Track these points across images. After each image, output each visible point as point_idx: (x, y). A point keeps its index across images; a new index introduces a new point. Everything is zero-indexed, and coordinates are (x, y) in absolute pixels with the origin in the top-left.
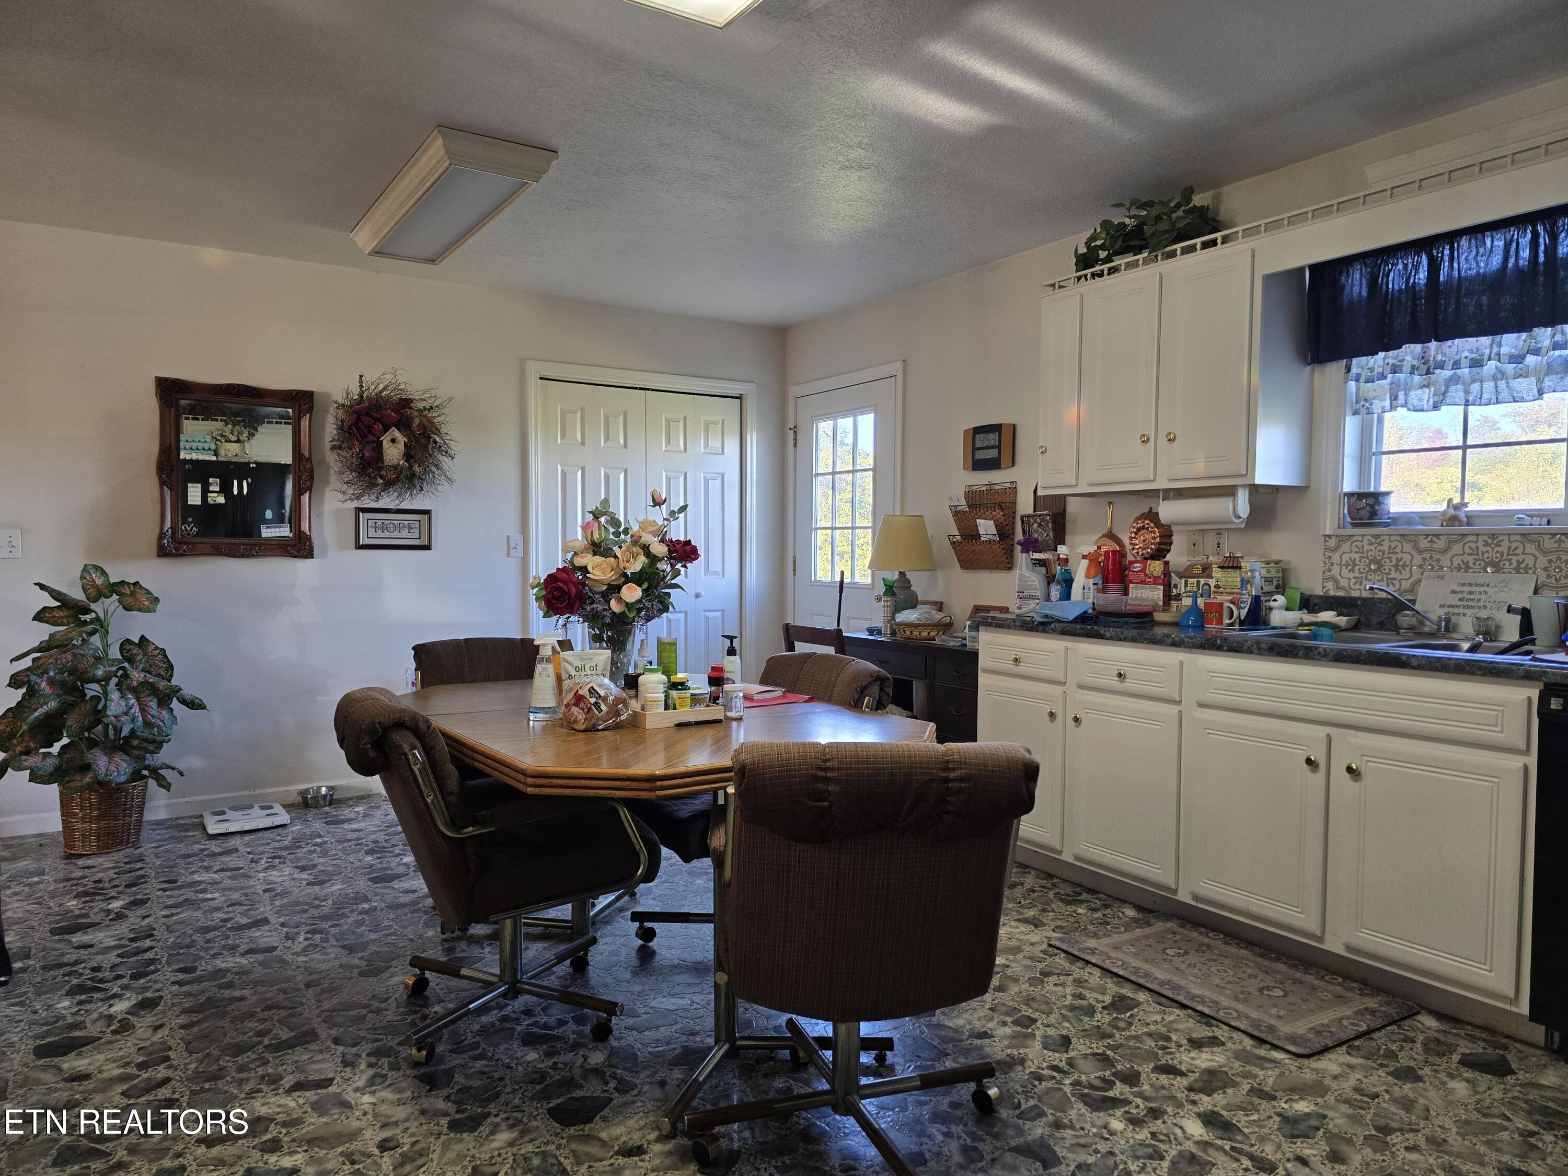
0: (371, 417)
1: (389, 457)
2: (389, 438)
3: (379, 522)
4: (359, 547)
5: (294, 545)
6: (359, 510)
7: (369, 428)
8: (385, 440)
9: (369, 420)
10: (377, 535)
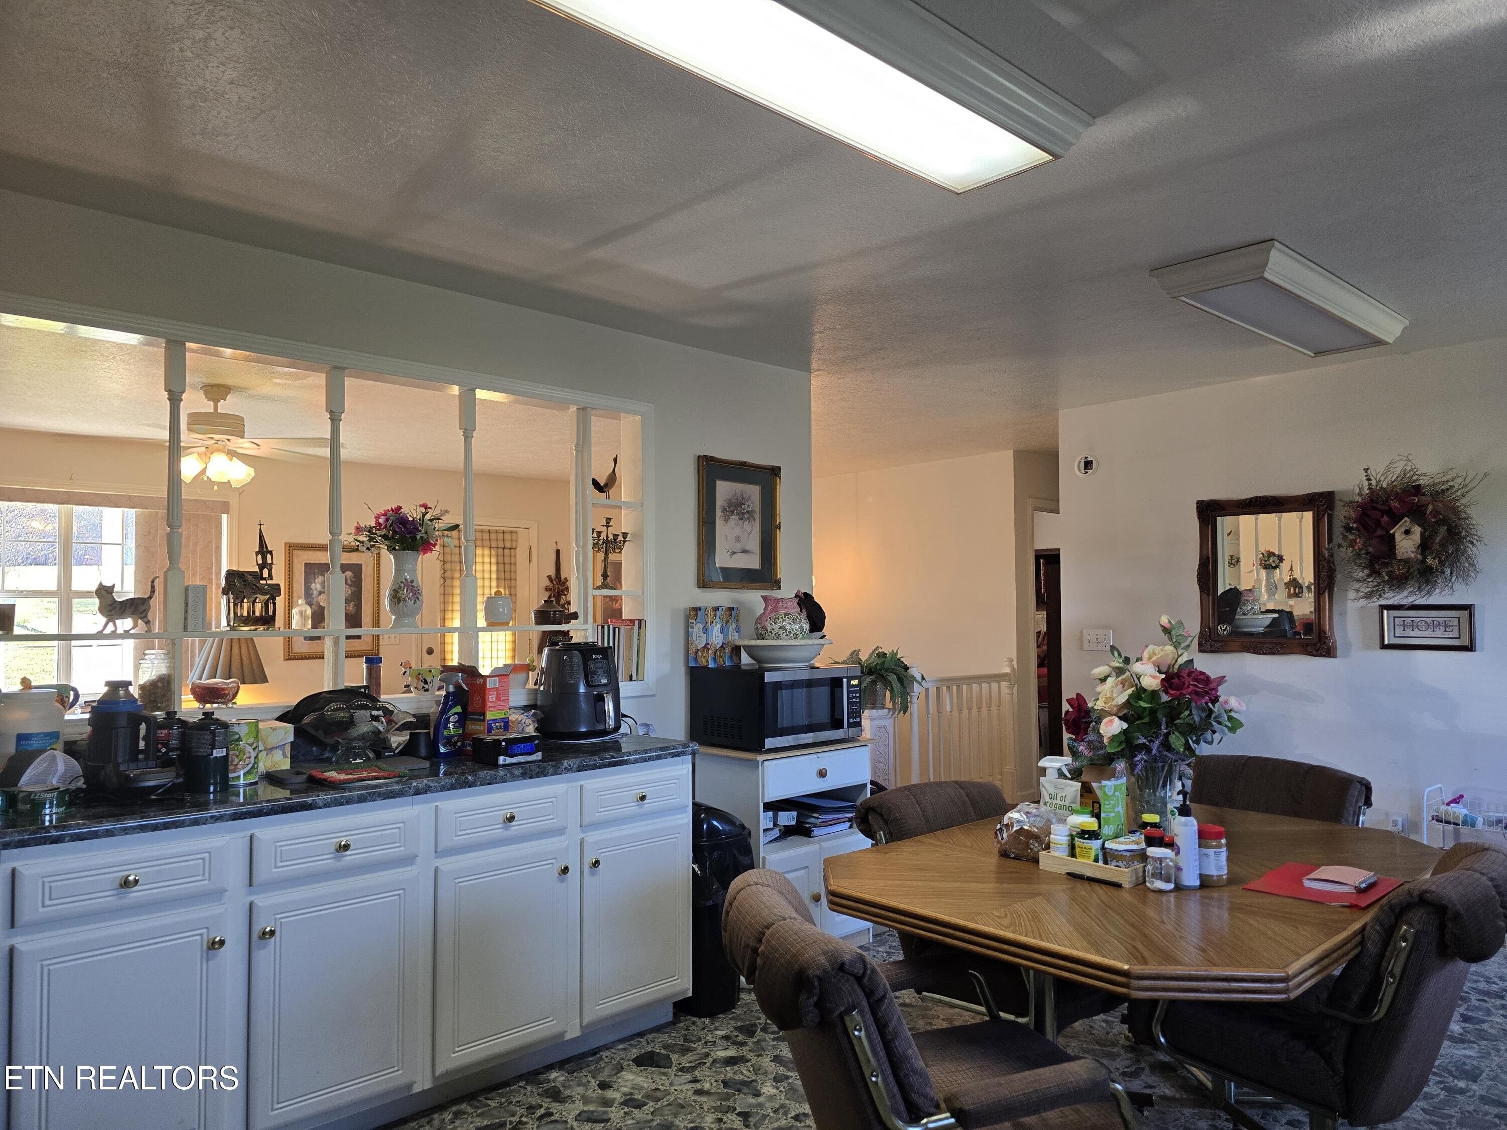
0: (1378, 510)
1: (1402, 550)
2: (1403, 529)
3: (1408, 620)
4: (1384, 647)
5: (1315, 644)
6: (1383, 607)
7: (1378, 524)
8: (1398, 532)
9: (1376, 514)
10: (1406, 634)
